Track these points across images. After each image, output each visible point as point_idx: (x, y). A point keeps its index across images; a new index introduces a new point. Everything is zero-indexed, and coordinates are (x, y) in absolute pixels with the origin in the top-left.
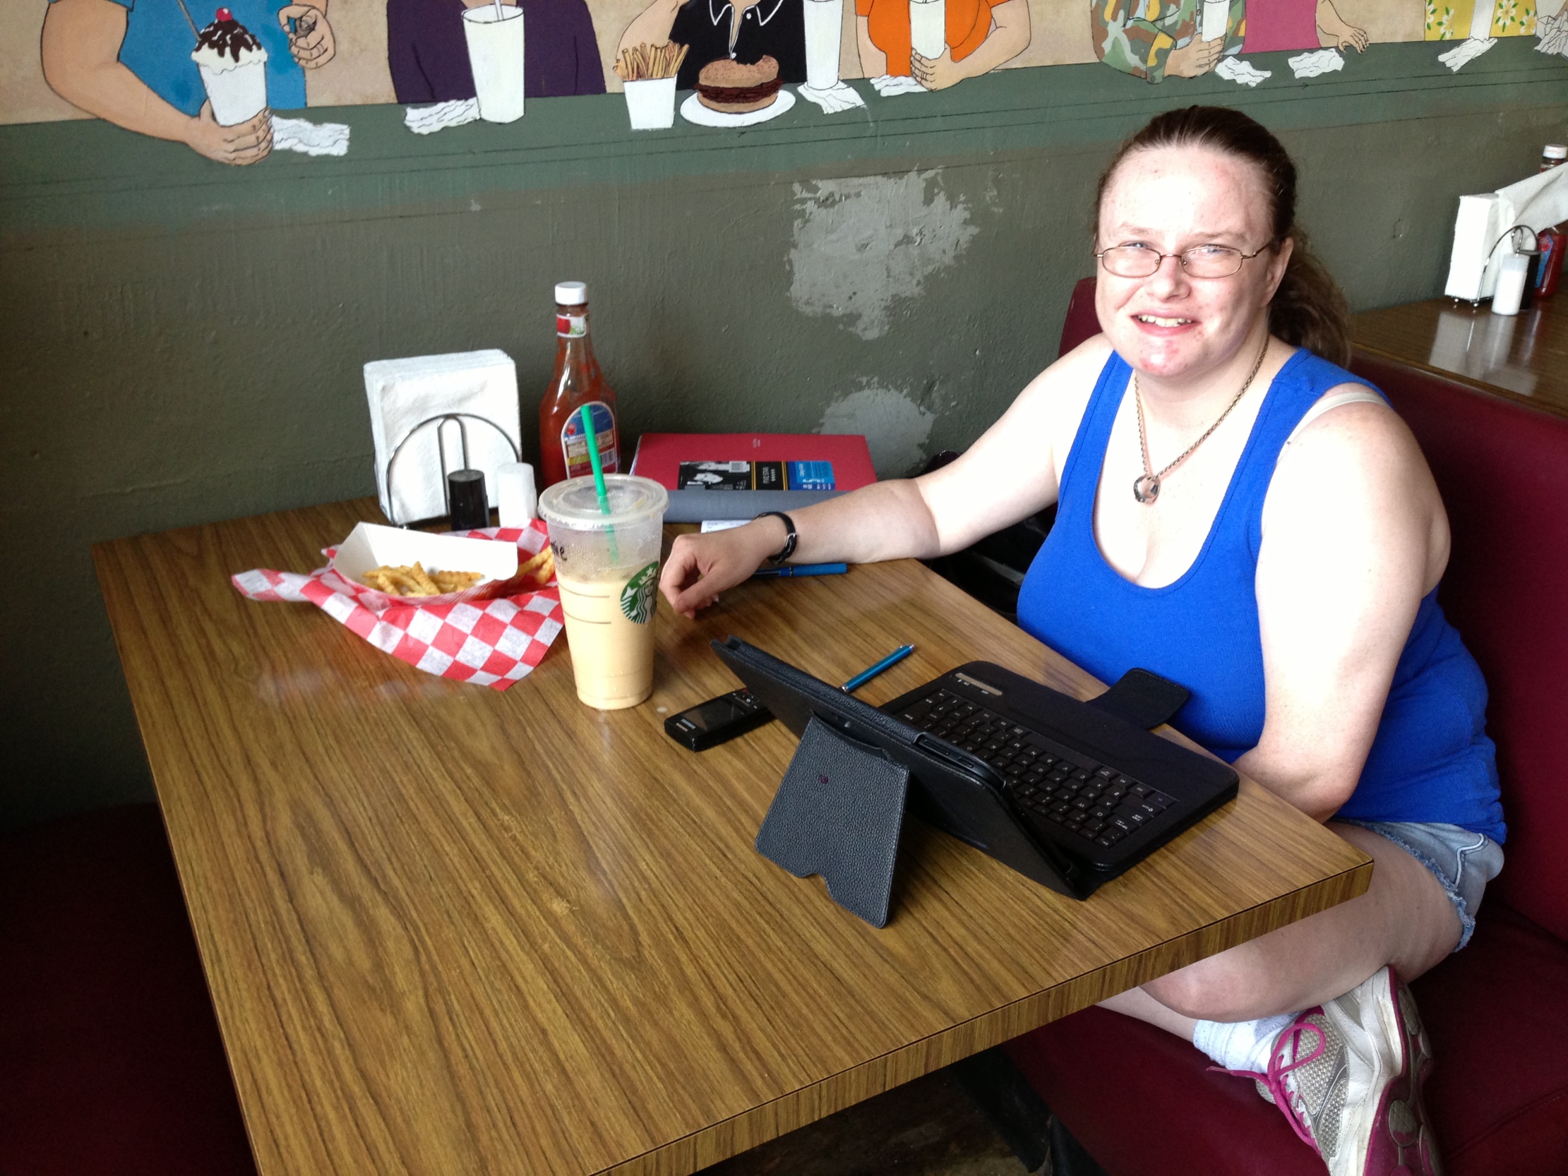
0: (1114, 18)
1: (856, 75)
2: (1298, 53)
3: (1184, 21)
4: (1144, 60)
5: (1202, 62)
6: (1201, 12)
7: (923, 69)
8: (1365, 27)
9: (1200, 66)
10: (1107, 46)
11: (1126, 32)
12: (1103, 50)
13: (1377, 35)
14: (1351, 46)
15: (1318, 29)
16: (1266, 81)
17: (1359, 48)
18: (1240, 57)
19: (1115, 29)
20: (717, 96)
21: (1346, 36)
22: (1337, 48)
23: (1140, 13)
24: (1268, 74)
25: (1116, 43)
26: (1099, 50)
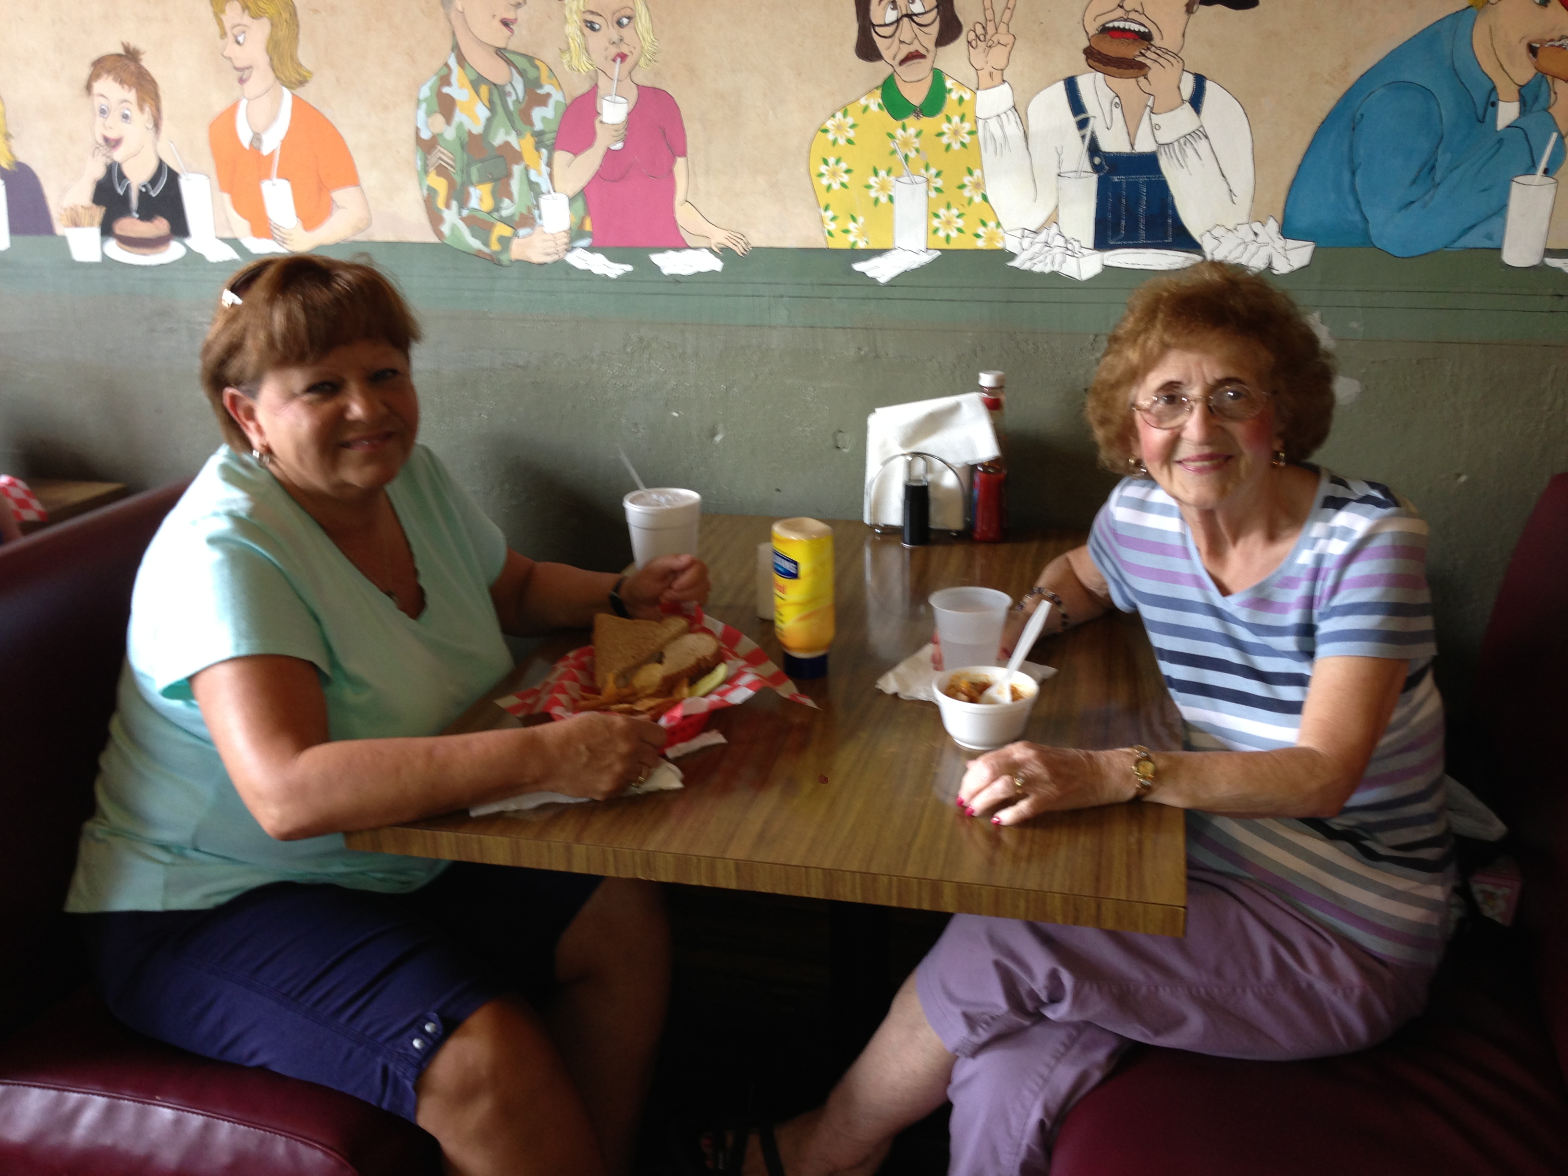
0: (448, 206)
1: (228, 235)
2: (662, 250)
3: (522, 214)
4: (486, 244)
5: (549, 251)
6: (538, 207)
7: (282, 235)
8: (743, 230)
9: (548, 254)
10: (445, 229)
11: (462, 219)
12: (441, 232)
13: (759, 239)
14: (729, 248)
15: (681, 230)
16: (627, 274)
17: (739, 250)
18: (590, 249)
19: (451, 217)
20: (129, 242)
21: (720, 238)
22: (711, 250)
23: (474, 203)
24: (629, 268)
25: (454, 228)
26: (439, 234)
